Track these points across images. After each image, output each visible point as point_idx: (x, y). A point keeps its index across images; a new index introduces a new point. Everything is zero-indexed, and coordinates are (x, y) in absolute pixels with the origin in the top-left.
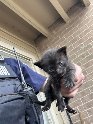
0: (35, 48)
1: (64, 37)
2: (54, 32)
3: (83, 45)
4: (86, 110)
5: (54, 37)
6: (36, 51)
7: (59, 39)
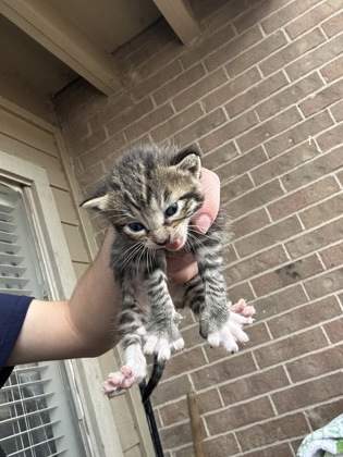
0: (52, 134)
1: (172, 105)
2: (134, 75)
3: (236, 150)
4: (217, 386)
5: (132, 98)
6: (55, 143)
7: (152, 107)
